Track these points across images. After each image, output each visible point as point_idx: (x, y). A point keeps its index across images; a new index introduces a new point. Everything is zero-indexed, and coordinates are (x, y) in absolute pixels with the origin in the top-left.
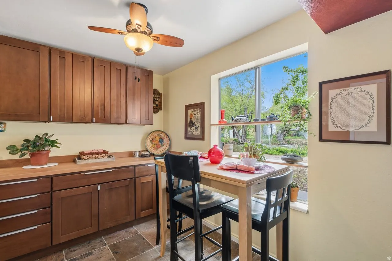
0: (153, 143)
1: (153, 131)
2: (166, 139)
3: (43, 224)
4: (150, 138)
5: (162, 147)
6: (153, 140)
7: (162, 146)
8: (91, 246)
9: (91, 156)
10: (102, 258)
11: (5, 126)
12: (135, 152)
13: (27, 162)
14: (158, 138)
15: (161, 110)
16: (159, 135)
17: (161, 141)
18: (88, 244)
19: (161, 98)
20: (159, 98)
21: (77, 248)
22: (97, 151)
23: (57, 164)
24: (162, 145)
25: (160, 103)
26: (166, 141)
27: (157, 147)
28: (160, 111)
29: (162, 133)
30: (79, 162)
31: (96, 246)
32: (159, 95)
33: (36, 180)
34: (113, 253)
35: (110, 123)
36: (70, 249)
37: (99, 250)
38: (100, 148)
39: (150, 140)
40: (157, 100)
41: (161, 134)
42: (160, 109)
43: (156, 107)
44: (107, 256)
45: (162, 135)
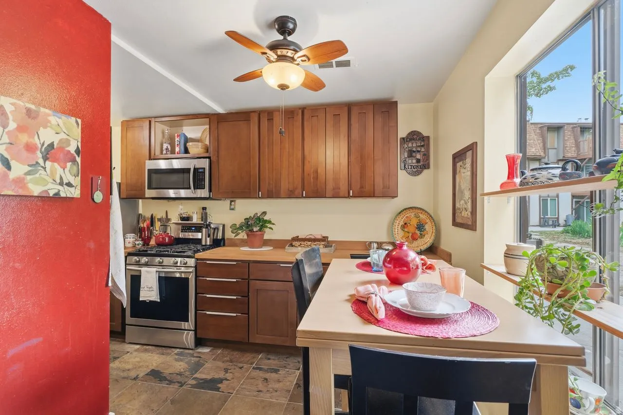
0: (406, 230)
1: (405, 209)
2: (430, 223)
3: (242, 314)
4: (400, 221)
5: (422, 238)
6: (405, 224)
7: (422, 236)
8: (286, 362)
9: (302, 243)
10: (280, 383)
11: (235, 203)
12: (371, 243)
13: (243, 243)
14: (414, 222)
15: (429, 168)
16: (417, 217)
17: (420, 227)
18: (285, 359)
19: (427, 146)
20: (422, 146)
21: (273, 358)
22: (313, 237)
23: (272, 248)
24: (421, 234)
25: (424, 155)
26: (429, 227)
27: (412, 236)
28: (426, 172)
29: (422, 213)
30: (289, 249)
31: (289, 364)
32: (424, 141)
33: (235, 263)
34: (297, 384)
35: (326, 197)
36: (268, 355)
37: (288, 371)
38: (318, 233)
39: (401, 224)
40: (418, 151)
41: (420, 215)
42: (426, 166)
43: (416, 164)
44: (288, 383)
45: (423, 216)
